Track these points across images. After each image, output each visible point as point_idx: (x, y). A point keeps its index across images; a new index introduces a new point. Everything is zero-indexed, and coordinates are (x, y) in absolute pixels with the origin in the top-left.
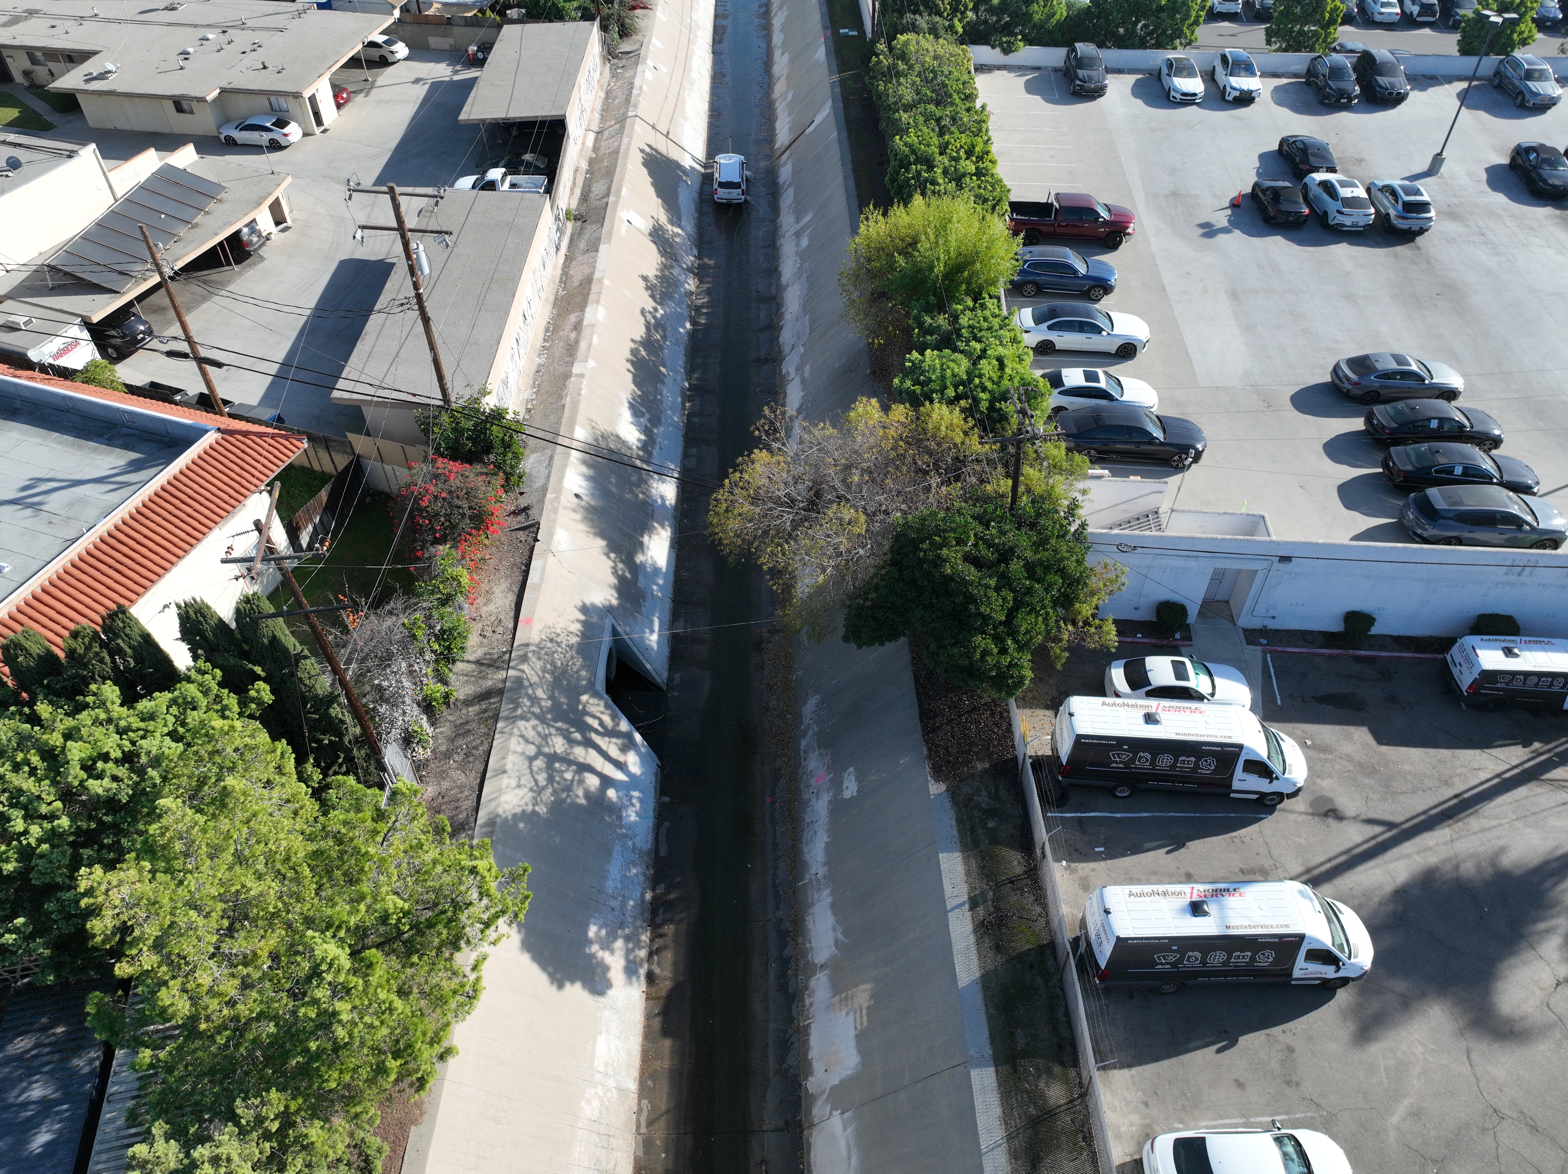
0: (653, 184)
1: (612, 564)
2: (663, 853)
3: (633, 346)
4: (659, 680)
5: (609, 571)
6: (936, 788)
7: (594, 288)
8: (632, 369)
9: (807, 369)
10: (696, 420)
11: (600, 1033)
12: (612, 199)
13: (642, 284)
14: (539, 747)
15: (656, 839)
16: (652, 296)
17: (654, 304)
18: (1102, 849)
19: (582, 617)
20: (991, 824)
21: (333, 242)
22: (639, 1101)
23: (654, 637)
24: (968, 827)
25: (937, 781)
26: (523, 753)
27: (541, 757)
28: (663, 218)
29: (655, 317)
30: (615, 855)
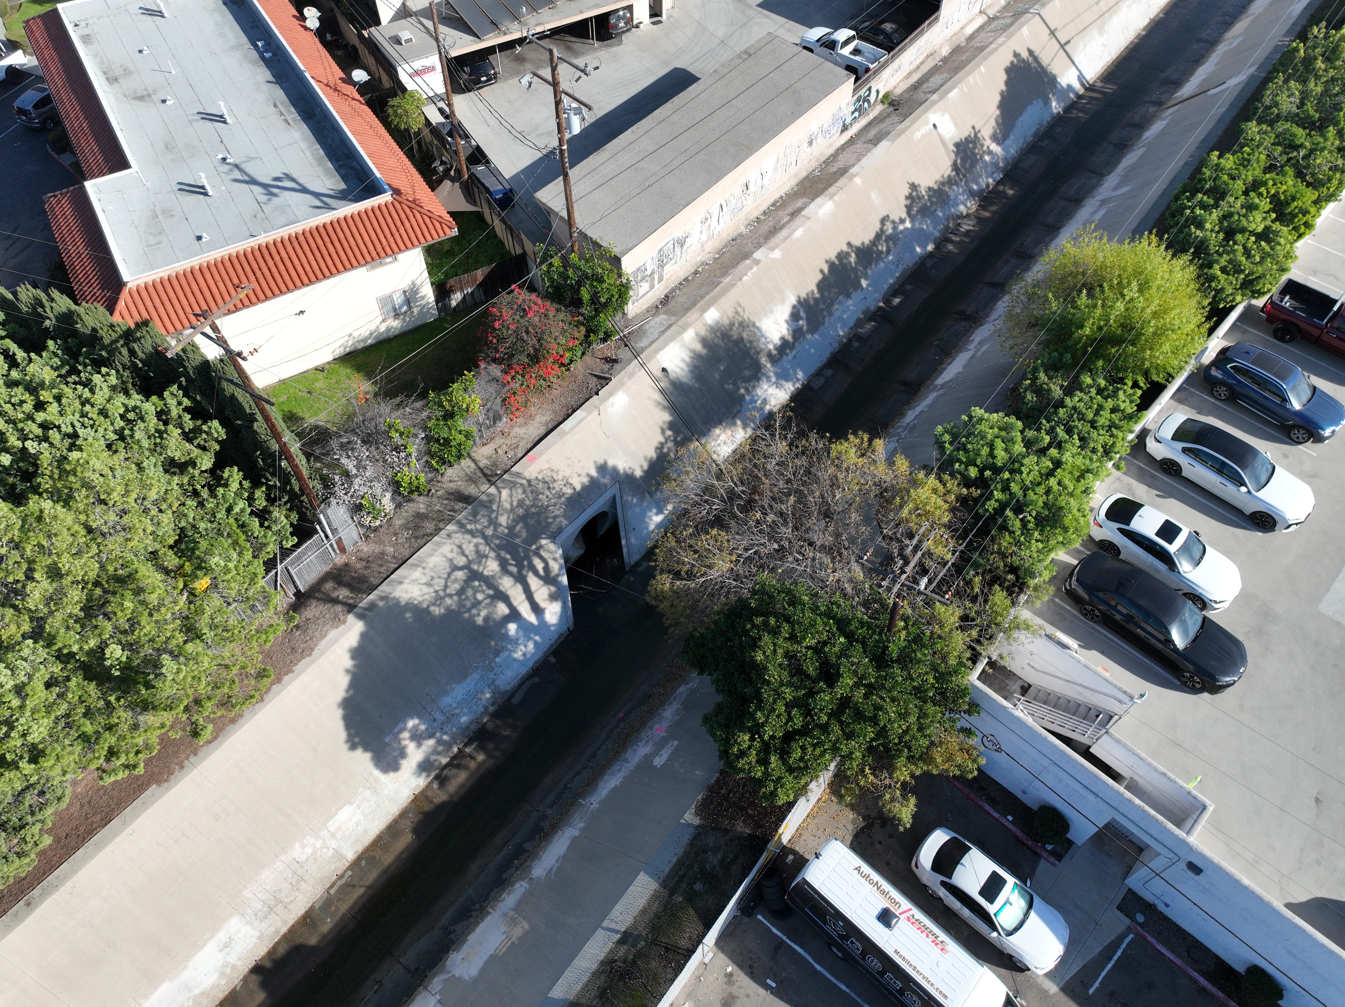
0: (1002, 94)
1: (663, 440)
2: (515, 700)
3: (845, 248)
4: (626, 559)
5: (655, 444)
6: (690, 817)
7: (842, 182)
8: (826, 271)
9: (985, 348)
10: (856, 344)
11: (352, 804)
12: (935, 97)
13: (906, 191)
14: (470, 562)
15: (519, 686)
16: (909, 208)
17: (904, 215)
18: (774, 985)
19: (594, 473)
20: (698, 887)
21: (680, 49)
22: (347, 869)
23: (658, 519)
24: (681, 873)
25: (697, 814)
26: (451, 560)
27: (466, 571)
28: (987, 131)
29: (895, 228)
30: (469, 680)
